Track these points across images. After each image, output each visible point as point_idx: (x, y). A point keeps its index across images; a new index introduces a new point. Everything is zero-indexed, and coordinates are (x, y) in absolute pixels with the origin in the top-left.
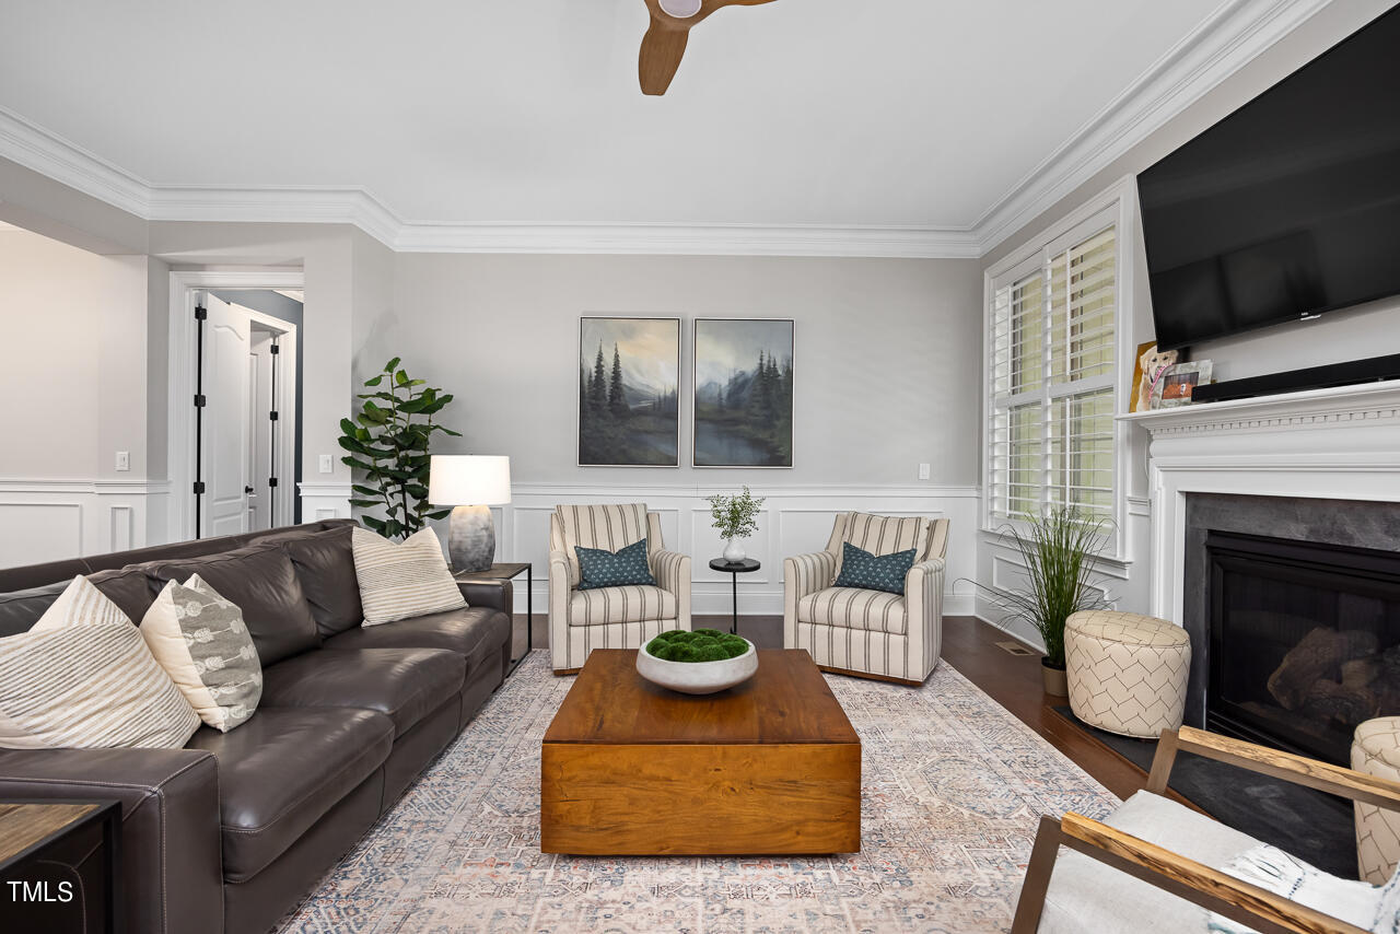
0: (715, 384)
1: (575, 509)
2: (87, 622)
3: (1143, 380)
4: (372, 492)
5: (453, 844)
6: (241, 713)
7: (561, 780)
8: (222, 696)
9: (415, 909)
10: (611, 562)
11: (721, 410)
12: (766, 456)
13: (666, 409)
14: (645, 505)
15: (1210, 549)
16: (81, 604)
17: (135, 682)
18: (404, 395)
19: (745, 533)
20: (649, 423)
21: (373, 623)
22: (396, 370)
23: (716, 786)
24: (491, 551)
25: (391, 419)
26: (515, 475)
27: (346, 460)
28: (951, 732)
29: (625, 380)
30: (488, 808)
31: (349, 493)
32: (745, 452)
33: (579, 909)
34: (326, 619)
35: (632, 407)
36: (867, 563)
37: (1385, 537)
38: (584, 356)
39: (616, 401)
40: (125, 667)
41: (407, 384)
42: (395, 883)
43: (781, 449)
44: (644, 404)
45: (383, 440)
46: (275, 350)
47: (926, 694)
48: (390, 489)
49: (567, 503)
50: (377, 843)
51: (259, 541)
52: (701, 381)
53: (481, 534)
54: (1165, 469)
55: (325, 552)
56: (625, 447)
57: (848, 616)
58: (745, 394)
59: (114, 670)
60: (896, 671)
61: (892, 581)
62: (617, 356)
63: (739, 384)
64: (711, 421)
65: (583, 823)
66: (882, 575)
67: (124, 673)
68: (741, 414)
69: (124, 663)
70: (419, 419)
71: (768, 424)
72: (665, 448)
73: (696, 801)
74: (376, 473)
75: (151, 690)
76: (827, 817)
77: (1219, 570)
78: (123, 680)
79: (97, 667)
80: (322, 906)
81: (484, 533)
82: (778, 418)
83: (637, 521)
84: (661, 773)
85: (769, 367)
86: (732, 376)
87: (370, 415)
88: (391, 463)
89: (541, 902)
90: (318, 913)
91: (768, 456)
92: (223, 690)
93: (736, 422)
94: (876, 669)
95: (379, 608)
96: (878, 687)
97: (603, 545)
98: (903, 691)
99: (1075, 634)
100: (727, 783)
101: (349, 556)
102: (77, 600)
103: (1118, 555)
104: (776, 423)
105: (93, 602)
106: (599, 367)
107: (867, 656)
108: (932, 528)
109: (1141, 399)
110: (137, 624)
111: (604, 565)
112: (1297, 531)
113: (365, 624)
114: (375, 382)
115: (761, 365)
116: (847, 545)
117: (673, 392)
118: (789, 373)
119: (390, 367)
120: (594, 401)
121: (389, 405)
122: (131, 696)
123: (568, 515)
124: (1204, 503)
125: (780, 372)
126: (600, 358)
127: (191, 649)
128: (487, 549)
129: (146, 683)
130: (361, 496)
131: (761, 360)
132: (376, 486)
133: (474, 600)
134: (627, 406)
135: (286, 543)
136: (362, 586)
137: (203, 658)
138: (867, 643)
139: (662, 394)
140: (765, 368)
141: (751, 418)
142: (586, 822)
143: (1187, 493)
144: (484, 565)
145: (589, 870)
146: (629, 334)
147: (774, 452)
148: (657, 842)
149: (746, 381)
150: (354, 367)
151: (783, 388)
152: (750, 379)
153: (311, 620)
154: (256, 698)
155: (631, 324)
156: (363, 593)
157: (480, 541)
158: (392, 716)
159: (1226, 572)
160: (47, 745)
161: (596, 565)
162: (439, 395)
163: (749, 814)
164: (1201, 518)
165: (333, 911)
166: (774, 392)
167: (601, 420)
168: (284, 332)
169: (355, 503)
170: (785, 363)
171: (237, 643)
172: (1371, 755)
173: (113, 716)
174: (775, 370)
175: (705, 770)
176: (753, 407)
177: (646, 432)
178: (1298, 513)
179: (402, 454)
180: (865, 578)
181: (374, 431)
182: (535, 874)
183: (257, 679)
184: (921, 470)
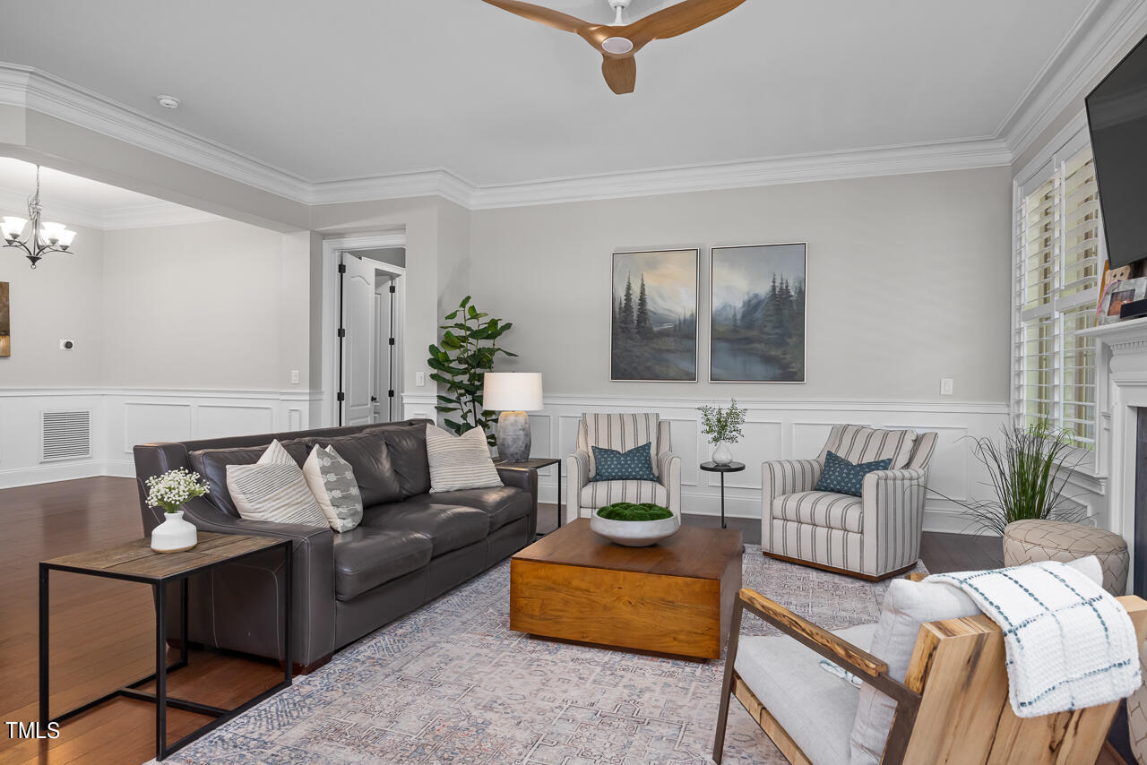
0: (730, 306)
1: (596, 416)
2: (279, 462)
4: (450, 401)
5: (464, 623)
6: (350, 524)
7: (522, 584)
8: (340, 513)
9: (434, 646)
10: (618, 459)
11: (735, 330)
12: (779, 372)
13: (687, 331)
14: (657, 415)
16: (276, 454)
17: (298, 496)
18: (474, 325)
19: (732, 439)
20: (670, 343)
21: (437, 490)
22: (468, 306)
23: (619, 599)
24: (528, 447)
25: (464, 344)
26: (547, 388)
27: (433, 376)
29: (650, 306)
30: (491, 610)
31: (435, 401)
32: (758, 368)
33: (524, 660)
34: (407, 486)
35: (655, 329)
36: (842, 469)
38: (615, 286)
39: (643, 324)
40: (295, 487)
41: (475, 315)
42: (427, 633)
43: (793, 365)
44: (666, 326)
45: (460, 360)
46: (392, 289)
48: (463, 399)
49: (591, 411)
50: (421, 617)
51: (368, 430)
52: (717, 304)
53: (518, 433)
55: (408, 441)
56: (649, 364)
57: (812, 515)
58: (759, 315)
59: (290, 487)
60: (854, 566)
62: (643, 285)
63: (752, 306)
64: (726, 340)
65: (534, 613)
66: (854, 481)
67: (294, 490)
68: (754, 333)
69: (294, 485)
70: (485, 344)
71: (781, 342)
72: (685, 365)
73: (605, 608)
74: (455, 386)
75: (307, 501)
76: (696, 630)
78: (294, 492)
79: (283, 484)
80: (386, 638)
81: (522, 432)
82: (790, 336)
83: (648, 427)
84: (583, 585)
85: (781, 289)
86: (746, 298)
87: (448, 341)
88: (465, 379)
89: (504, 654)
90: (384, 640)
91: (780, 372)
92: (340, 510)
93: (748, 340)
94: (838, 563)
95: (442, 480)
96: (837, 579)
97: (617, 446)
98: (858, 584)
100: (626, 598)
101: (423, 444)
102: (274, 452)
103: (1096, 471)
104: (789, 340)
105: (281, 454)
106: (628, 295)
107: (829, 551)
108: (917, 441)
110: (302, 468)
111: (612, 461)
113: (431, 491)
114: (453, 316)
115: (774, 288)
116: (828, 454)
117: (692, 315)
118: (801, 293)
119: (463, 305)
120: (623, 325)
121: (463, 333)
122: (296, 502)
123: (591, 422)
125: (792, 293)
126: (629, 288)
127: (325, 484)
128: (524, 445)
129: (304, 497)
130: (444, 404)
131: (774, 282)
132: (454, 396)
133: (507, 480)
134: (652, 329)
135: (383, 432)
136: (431, 464)
137: (331, 490)
138: (829, 540)
139: (682, 318)
140: (777, 290)
141: (765, 337)
142: (537, 612)
143: (1138, 408)
144: (523, 457)
145: (539, 645)
146: (652, 265)
147: (788, 369)
148: (581, 632)
149: (759, 303)
150: (440, 304)
151: (795, 307)
152: (763, 301)
153: (396, 483)
154: (359, 519)
155: (655, 255)
156: (432, 470)
157: (519, 439)
158: (432, 539)
160: (262, 519)
161: (606, 461)
162: (500, 325)
163: (642, 621)
165: (392, 640)
166: (786, 311)
167: (629, 341)
168: (399, 275)
169: (440, 409)
170: (797, 284)
171: (348, 485)
173: (289, 510)
174: (788, 291)
175: (612, 587)
176: (766, 326)
177: (668, 351)
179: (473, 371)
181: (453, 354)
182: (506, 642)
183: (359, 507)
184: (942, 385)
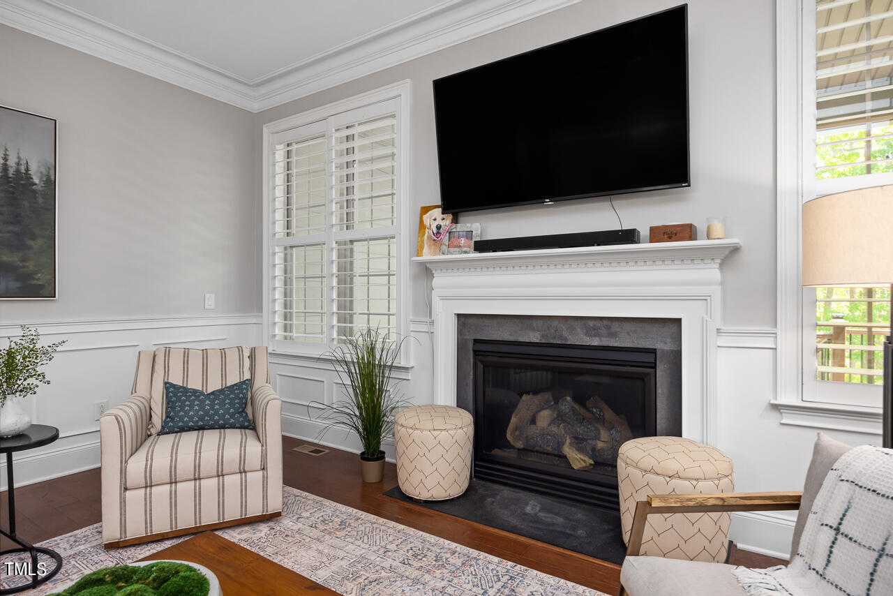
3: (426, 232)
12: (14, 285)
15: (476, 353)
28: (341, 554)
37: (584, 337)
43: (39, 275)
47: (287, 522)
54: (443, 298)
57: (197, 467)
60: (255, 509)
61: (232, 416)
66: (221, 411)
71: (17, 244)
77: (480, 366)
82: (33, 237)
85: (18, 171)
91: (18, 284)
94: (232, 514)
98: (264, 528)
99: (410, 431)
103: (402, 363)
104: (32, 243)
107: (220, 505)
108: (252, 357)
109: (426, 247)
112: (534, 337)
115: (5, 165)
116: (168, 386)
118: (50, 183)
124: (470, 321)
125: (36, 180)
131: (5, 159)
138: (221, 490)
140: (11, 170)
143: (458, 314)
147: (29, 281)
151: (41, 200)
159: (484, 367)
164: (469, 332)
166: (26, 203)
170: (43, 170)
172: (645, 471)
174: (29, 177)
178: (535, 325)
180: (201, 418)
184: (206, 300)
